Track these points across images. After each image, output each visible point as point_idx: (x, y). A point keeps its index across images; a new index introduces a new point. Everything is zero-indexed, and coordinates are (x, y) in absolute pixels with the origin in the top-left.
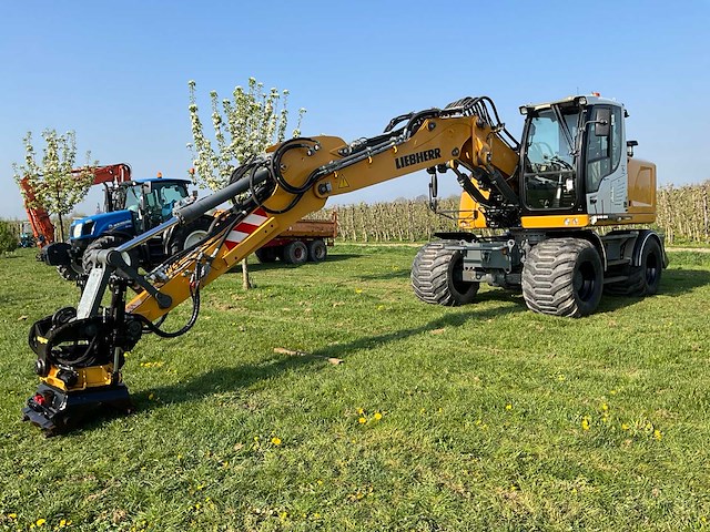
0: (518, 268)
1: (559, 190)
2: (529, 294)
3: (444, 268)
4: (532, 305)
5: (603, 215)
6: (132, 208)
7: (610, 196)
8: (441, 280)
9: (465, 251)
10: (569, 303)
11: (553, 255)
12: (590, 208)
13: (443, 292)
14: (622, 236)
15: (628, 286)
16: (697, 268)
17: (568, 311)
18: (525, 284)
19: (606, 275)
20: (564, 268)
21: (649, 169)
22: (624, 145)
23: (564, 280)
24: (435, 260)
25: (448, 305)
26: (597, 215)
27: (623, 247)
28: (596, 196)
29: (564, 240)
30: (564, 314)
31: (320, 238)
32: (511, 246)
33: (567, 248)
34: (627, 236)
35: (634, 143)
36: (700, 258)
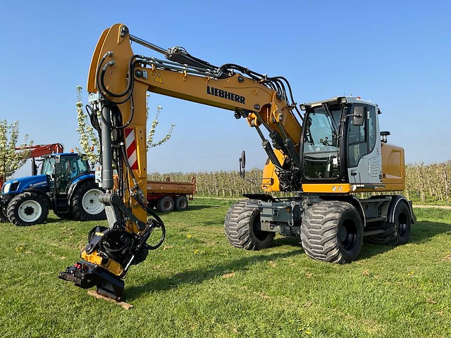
0: (298, 223)
1: (329, 165)
2: (306, 243)
3: (246, 221)
4: (308, 252)
5: (361, 184)
6: (48, 173)
7: (367, 170)
8: (244, 230)
9: (261, 209)
10: (335, 252)
11: (322, 213)
12: (351, 178)
13: (246, 239)
14: (378, 200)
15: (385, 237)
16: (440, 221)
17: (335, 258)
18: (303, 236)
19: (366, 229)
20: (330, 224)
21: (399, 152)
22: (378, 134)
23: (330, 234)
24: (240, 215)
25: (249, 249)
26: (356, 184)
27: (380, 208)
28: (356, 170)
29: (332, 203)
30: (331, 261)
31: (184, 195)
32: (293, 206)
33: (333, 208)
34: (383, 200)
35: (388, 133)
36: (443, 213)
